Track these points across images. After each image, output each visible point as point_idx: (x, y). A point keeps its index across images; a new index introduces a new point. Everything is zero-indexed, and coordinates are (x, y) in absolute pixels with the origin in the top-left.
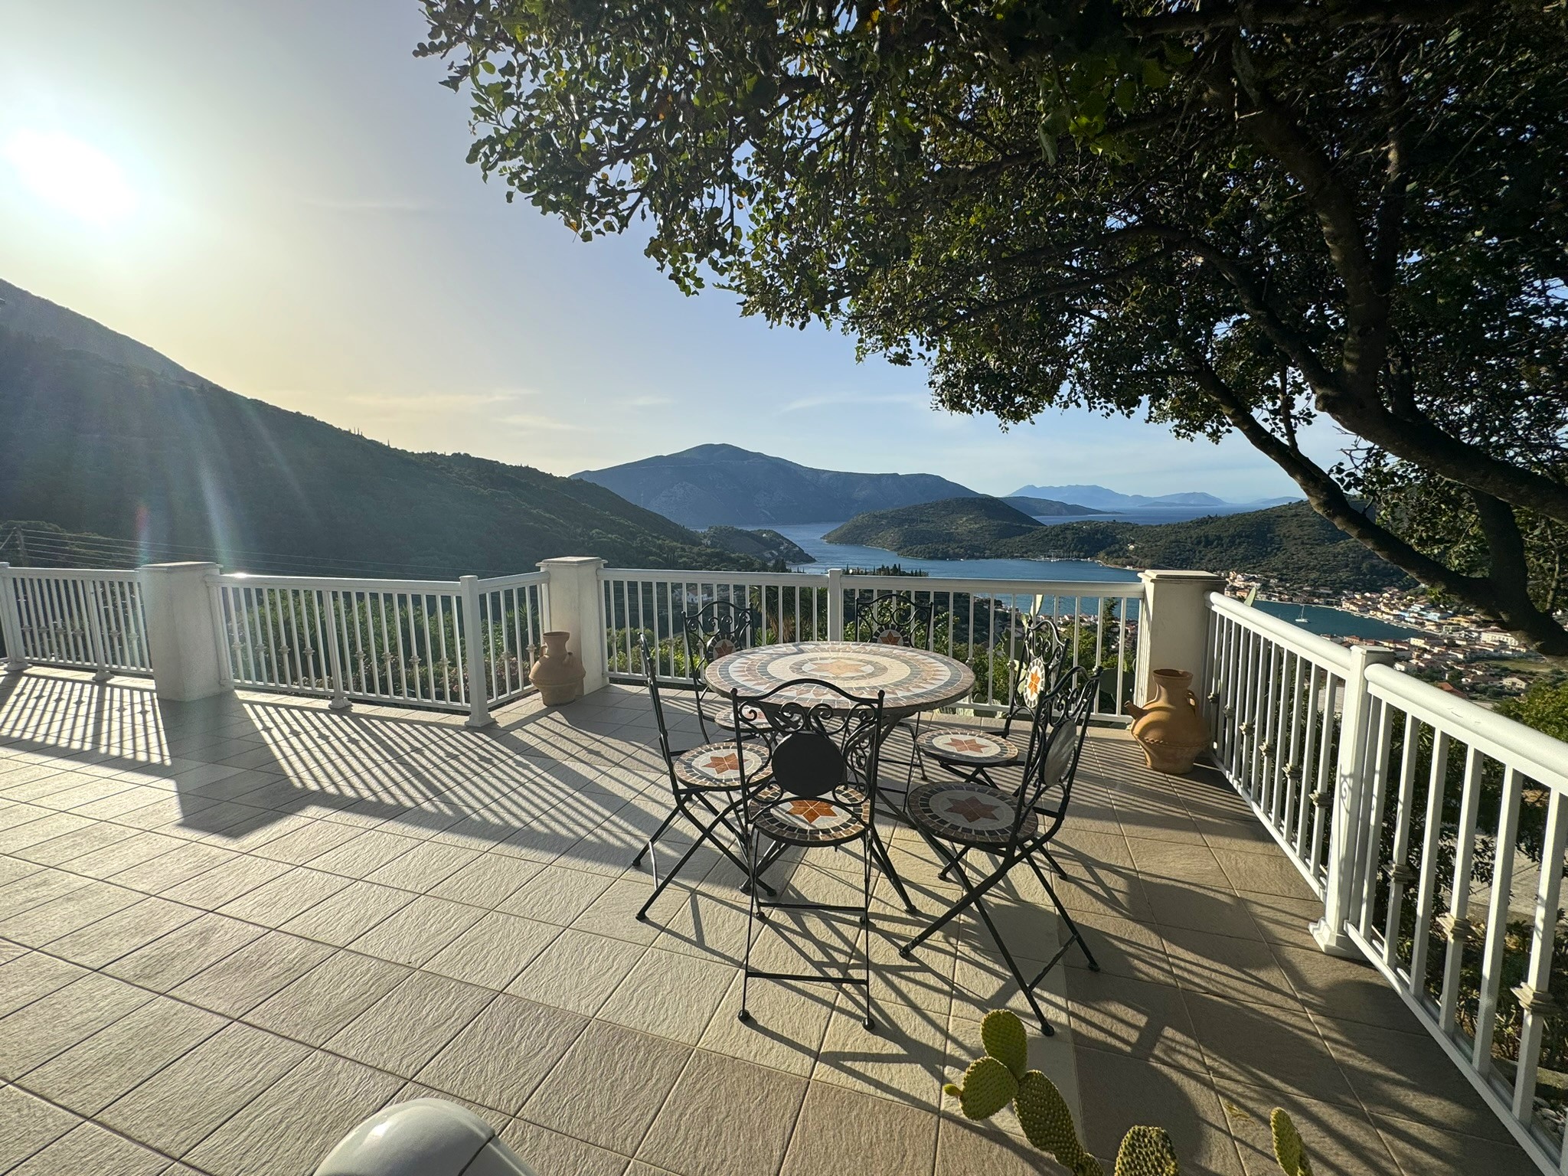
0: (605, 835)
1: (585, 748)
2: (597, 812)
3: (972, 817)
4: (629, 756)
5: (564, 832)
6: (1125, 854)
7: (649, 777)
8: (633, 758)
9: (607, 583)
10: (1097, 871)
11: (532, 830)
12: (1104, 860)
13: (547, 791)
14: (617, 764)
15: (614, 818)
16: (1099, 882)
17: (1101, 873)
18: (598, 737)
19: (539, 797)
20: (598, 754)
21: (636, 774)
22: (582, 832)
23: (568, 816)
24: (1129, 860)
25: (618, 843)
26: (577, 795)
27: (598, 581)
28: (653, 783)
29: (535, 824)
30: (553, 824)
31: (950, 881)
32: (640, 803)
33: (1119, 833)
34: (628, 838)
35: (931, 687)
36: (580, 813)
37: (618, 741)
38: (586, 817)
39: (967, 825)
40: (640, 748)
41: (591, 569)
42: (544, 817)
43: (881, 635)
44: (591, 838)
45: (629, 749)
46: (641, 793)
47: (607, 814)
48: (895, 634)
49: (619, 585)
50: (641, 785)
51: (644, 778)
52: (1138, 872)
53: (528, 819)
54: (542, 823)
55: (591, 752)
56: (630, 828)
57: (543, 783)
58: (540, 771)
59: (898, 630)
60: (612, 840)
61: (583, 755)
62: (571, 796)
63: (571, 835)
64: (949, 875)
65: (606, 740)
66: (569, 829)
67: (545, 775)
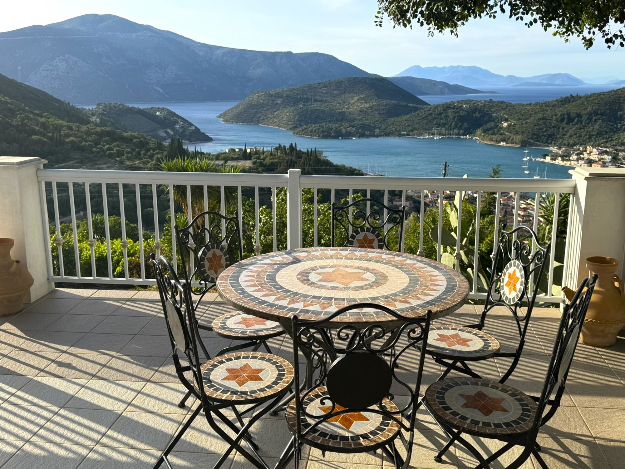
0: (107, 451)
1: (53, 361)
2: (91, 429)
3: (487, 411)
4: (104, 366)
5: (63, 453)
6: (581, 423)
7: (133, 387)
8: (109, 367)
9: (48, 185)
10: (563, 440)
11: (28, 455)
12: (566, 430)
13: (29, 411)
14: (94, 376)
15: (110, 433)
16: (566, 450)
17: (567, 442)
18: (64, 348)
19: (22, 418)
20: (69, 366)
21: (118, 385)
22: (84, 452)
23: (61, 436)
24: (585, 428)
25: (124, 459)
26: (62, 412)
27: (39, 183)
28: (139, 392)
29: (28, 447)
30: (48, 446)
31: (445, 462)
32: (131, 414)
33: (572, 404)
34: (132, 452)
35: (437, 294)
36: (73, 431)
37: (86, 351)
38: (81, 435)
39: (486, 419)
40: (113, 356)
41: (31, 170)
42: (35, 439)
43: (358, 237)
44: (92, 455)
45: (102, 358)
46: (129, 404)
47: (103, 429)
48: (370, 236)
49: (62, 187)
50: (128, 396)
51: (128, 388)
52: (595, 438)
53: (19, 443)
54: (36, 445)
55: (61, 364)
56: (131, 442)
57: (20, 402)
58: (13, 390)
59: (373, 232)
60: (116, 456)
61: (53, 368)
62: (56, 413)
63: (71, 455)
64: (444, 458)
65: (73, 350)
66: (67, 449)
67: (19, 393)
